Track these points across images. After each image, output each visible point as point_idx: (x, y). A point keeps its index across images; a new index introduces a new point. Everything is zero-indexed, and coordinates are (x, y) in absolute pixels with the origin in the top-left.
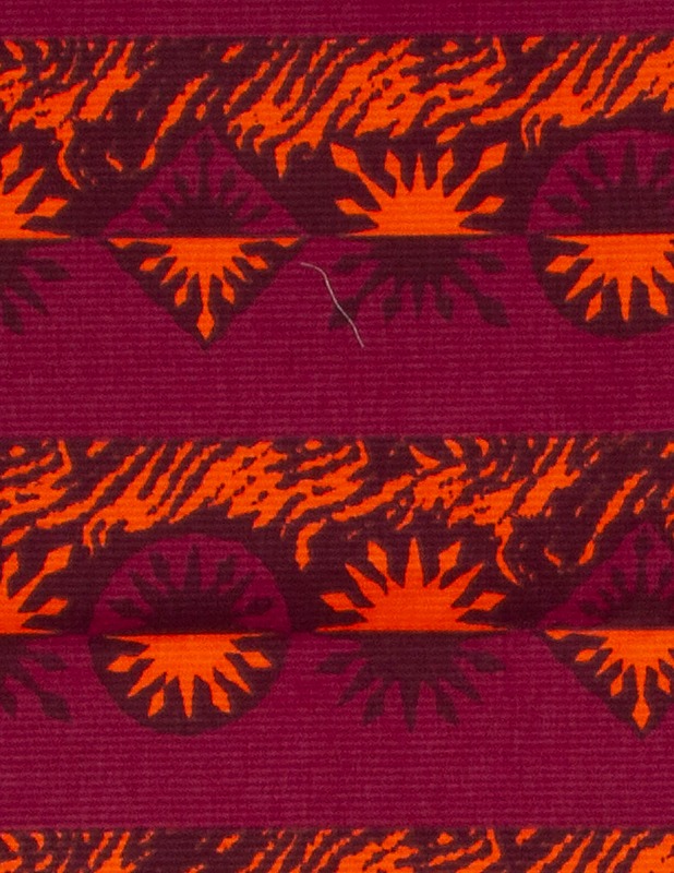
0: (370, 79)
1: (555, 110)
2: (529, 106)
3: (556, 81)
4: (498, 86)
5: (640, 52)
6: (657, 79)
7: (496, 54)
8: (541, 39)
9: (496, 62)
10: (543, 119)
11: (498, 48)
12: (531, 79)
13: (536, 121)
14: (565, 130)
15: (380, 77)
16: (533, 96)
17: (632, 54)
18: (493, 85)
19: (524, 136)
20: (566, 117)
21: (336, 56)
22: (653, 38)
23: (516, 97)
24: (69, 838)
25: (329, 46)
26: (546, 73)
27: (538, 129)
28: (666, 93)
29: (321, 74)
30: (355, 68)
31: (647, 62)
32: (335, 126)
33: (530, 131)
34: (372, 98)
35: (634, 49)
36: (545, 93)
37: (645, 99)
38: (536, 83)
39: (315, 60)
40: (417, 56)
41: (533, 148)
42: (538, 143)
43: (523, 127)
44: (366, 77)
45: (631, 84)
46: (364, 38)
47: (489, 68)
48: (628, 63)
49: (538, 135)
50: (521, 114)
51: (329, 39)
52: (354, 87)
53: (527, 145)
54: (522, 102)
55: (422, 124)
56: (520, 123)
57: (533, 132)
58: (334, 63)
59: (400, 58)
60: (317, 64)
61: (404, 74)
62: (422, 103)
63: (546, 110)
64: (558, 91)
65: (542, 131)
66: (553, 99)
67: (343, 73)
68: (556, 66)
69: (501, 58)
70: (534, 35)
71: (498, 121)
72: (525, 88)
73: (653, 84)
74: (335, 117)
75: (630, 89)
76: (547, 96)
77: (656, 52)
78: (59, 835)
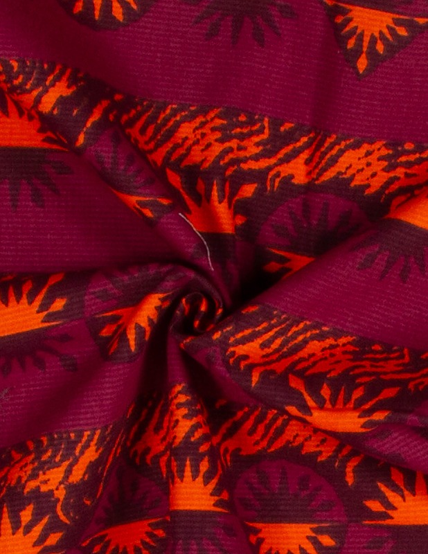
0: (194, 131)
1: (290, 172)
2: (276, 165)
3: (295, 154)
4: (261, 148)
5: (343, 147)
6: (351, 166)
7: (264, 128)
8: (293, 125)
9: (263, 133)
10: (282, 175)
11: (266, 125)
12: (281, 148)
13: (278, 175)
14: (294, 185)
15: (200, 131)
16: (280, 159)
17: (337, 147)
18: (258, 147)
19: (268, 183)
20: (296, 177)
21: (175, 116)
22: (352, 140)
23: (269, 158)
24: (61, 438)
25: (172, 109)
26: (291, 147)
27: (278, 180)
28: (354, 175)
29: (165, 125)
30: (186, 124)
31: (346, 154)
32: (169, 159)
33: (273, 180)
34: (194, 144)
35: (339, 144)
36: (288, 159)
37: (340, 177)
38: (284, 151)
39: (162, 116)
40: (223, 119)
41: (272, 191)
42: (275, 189)
43: (270, 177)
44: (192, 131)
45: (333, 166)
46: (194, 106)
47: (258, 135)
48: (334, 152)
49: (277, 184)
50: (270, 169)
51: (172, 104)
52: (184, 136)
53: (269, 188)
54: (273, 161)
55: (219, 162)
56: (268, 174)
57: (274, 182)
58: (174, 119)
59: (212, 119)
60: (163, 119)
61: (213, 130)
62: (221, 149)
63: (286, 170)
64: (295, 160)
65: (280, 182)
66: (291, 165)
67: (179, 127)
68: (298, 144)
69: (266, 131)
70: (290, 122)
71: (255, 169)
72: (277, 153)
73: (347, 168)
74: (170, 153)
75: (333, 169)
76: (288, 162)
77: (353, 150)
78: (56, 436)
